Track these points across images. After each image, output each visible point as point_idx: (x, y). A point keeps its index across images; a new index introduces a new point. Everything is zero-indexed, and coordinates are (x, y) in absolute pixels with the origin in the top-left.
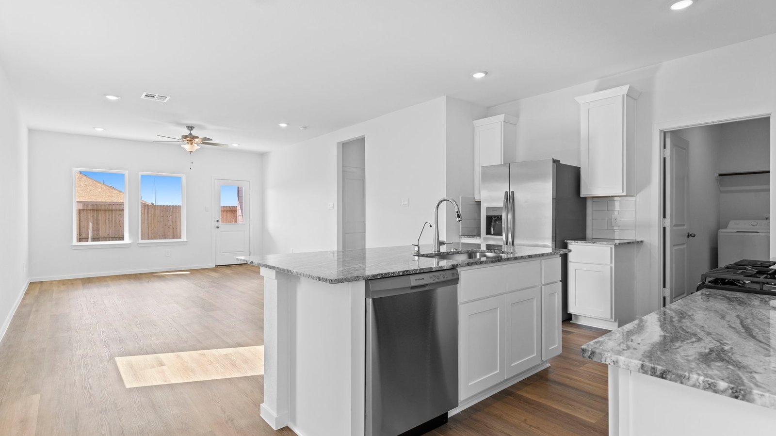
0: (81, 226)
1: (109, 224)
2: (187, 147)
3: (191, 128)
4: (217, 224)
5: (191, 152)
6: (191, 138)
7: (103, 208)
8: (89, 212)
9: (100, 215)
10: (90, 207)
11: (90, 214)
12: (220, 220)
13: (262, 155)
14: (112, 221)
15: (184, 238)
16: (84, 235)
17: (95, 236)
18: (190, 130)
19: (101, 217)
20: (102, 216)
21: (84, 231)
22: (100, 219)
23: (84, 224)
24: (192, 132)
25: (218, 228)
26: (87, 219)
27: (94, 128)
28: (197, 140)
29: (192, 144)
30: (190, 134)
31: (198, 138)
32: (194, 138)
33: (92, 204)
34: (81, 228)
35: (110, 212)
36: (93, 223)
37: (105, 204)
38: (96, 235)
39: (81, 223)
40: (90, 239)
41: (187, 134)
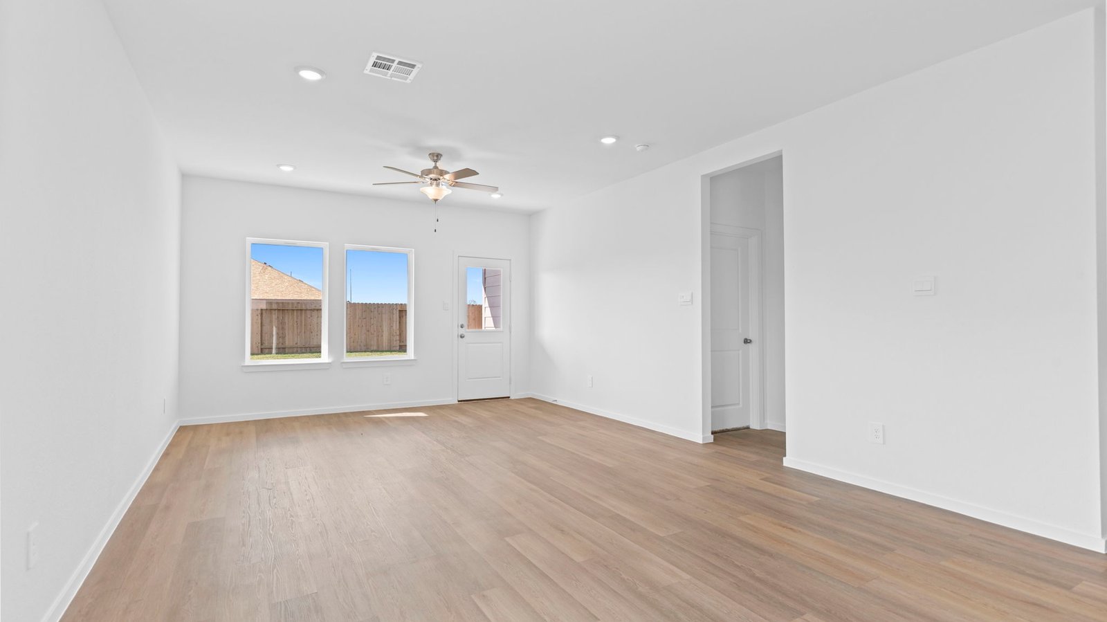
0: (264, 332)
1: (297, 328)
2: (431, 191)
3: (436, 157)
4: (462, 331)
5: (436, 200)
6: (436, 175)
7: (290, 307)
8: (273, 312)
9: (286, 318)
10: (275, 307)
11: (274, 316)
12: (466, 325)
13: (530, 217)
14: (301, 325)
15: (410, 354)
16: (266, 344)
17: (280, 346)
18: (436, 161)
19: (289, 320)
20: (289, 318)
21: (266, 338)
22: (286, 321)
23: (266, 328)
24: (438, 164)
25: (462, 337)
26: (271, 321)
27: (278, 166)
28: (447, 177)
29: (438, 185)
30: (436, 167)
31: (449, 173)
32: (442, 173)
33: (278, 302)
34: (264, 335)
35: (299, 312)
36: (278, 328)
37: (292, 302)
38: (281, 344)
39: (264, 328)
40: (274, 351)
41: (431, 167)
